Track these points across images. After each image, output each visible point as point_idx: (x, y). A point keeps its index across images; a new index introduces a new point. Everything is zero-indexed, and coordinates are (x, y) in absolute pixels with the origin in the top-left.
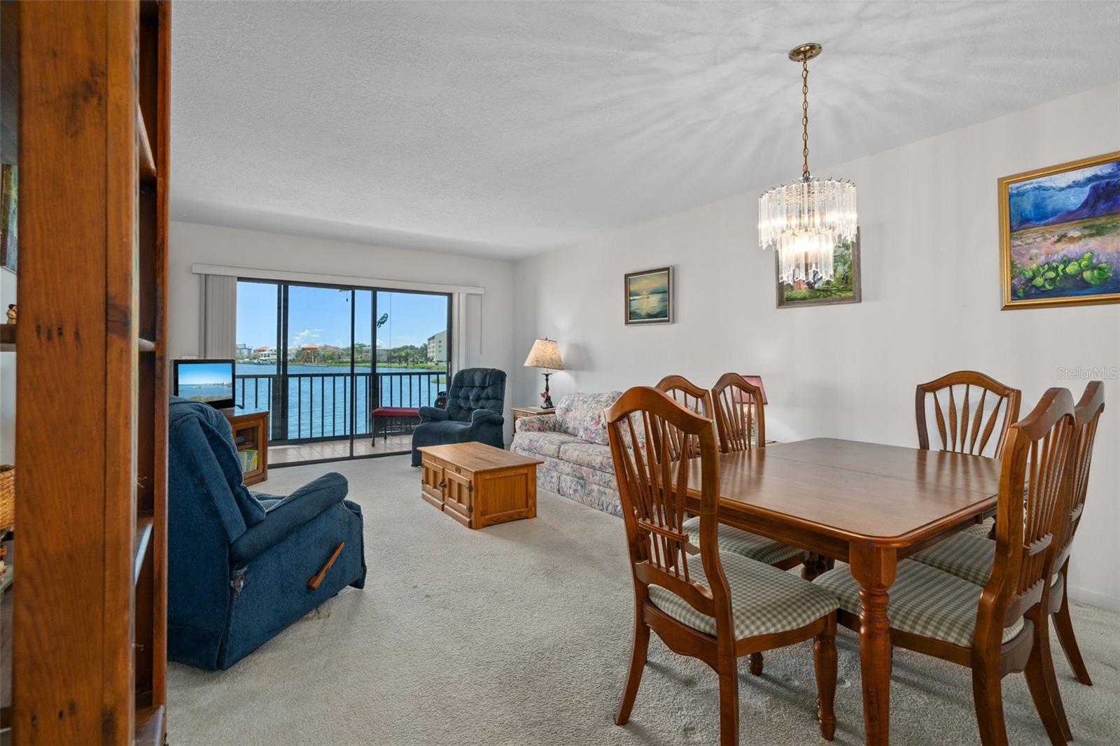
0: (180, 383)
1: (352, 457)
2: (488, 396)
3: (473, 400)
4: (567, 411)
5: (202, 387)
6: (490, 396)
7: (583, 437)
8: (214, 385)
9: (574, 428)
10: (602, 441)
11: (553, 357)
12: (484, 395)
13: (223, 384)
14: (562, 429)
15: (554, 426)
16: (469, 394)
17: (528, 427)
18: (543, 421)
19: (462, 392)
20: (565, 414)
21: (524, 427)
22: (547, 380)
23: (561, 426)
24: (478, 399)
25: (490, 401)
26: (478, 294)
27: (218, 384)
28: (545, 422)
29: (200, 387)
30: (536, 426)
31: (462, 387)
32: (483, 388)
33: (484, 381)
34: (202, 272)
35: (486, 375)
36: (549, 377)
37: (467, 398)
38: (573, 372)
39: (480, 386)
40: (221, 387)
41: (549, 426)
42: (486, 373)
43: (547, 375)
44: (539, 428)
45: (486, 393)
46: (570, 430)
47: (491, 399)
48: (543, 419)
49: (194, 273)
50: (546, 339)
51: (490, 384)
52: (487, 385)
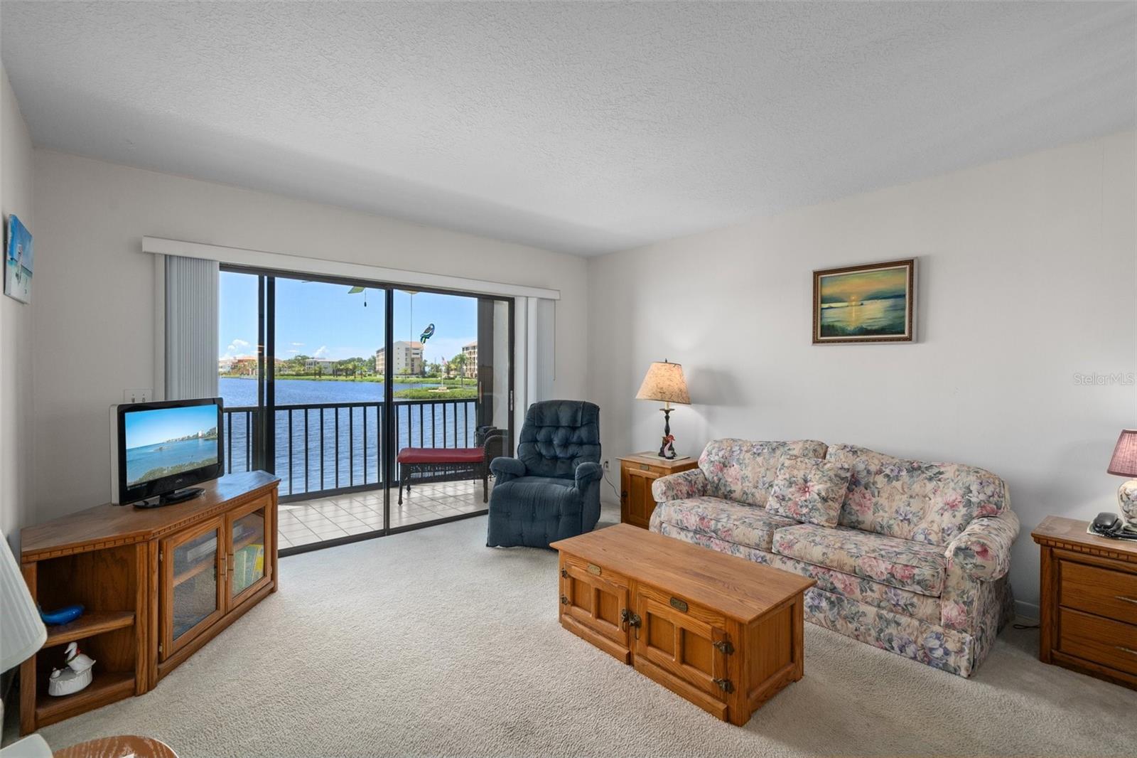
1: (387, 531)
2: (582, 440)
3: (559, 446)
4: (725, 466)
5: (165, 447)
6: (585, 440)
7: (781, 511)
8: (183, 439)
9: (745, 493)
10: (827, 521)
12: (575, 439)
13: (196, 437)
14: (720, 492)
15: (705, 486)
16: (552, 437)
17: (675, 492)
18: (690, 482)
19: (541, 435)
20: (721, 470)
21: (670, 493)
22: (667, 418)
23: (717, 488)
24: (565, 444)
25: (584, 447)
26: (551, 300)
27: (189, 438)
28: (693, 483)
29: (160, 448)
30: (685, 489)
31: (541, 427)
32: (573, 428)
33: (574, 419)
34: (162, 252)
35: (576, 412)
36: (669, 414)
37: (549, 442)
38: (703, 407)
39: (569, 427)
41: (697, 488)
42: (575, 406)
43: (667, 412)
44: (689, 492)
45: (579, 437)
46: (737, 495)
47: (585, 444)
48: (690, 479)
49: (145, 252)
50: (666, 361)
51: (584, 423)
52: (579, 425)
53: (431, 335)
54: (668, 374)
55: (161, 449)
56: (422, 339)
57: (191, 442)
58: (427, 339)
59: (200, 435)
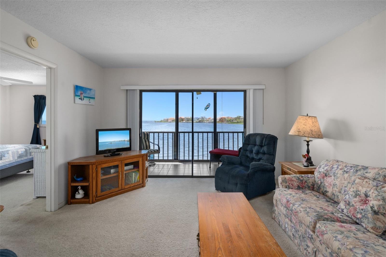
0: (99, 141)
1: (192, 176)
2: (264, 152)
3: (255, 153)
4: (326, 176)
5: (112, 143)
6: (266, 152)
7: (345, 211)
8: (120, 141)
9: (333, 194)
11: (313, 129)
12: (261, 151)
13: (125, 141)
14: (321, 191)
15: (313, 185)
16: (253, 149)
17: (288, 184)
18: (302, 181)
19: (249, 147)
20: (323, 178)
21: (284, 184)
22: (308, 145)
23: (319, 188)
24: (258, 153)
25: (265, 155)
26: (261, 89)
27: (122, 141)
28: (304, 182)
30: (296, 184)
31: (249, 144)
32: (261, 146)
33: (262, 142)
34: (124, 89)
35: (263, 139)
37: (251, 152)
39: (259, 145)
40: (124, 142)
41: (308, 186)
42: (263, 136)
43: (308, 142)
44: (298, 186)
45: (263, 150)
46: (329, 194)
47: (266, 154)
48: (302, 179)
49: (121, 90)
50: (307, 115)
51: (266, 144)
52: (264, 145)
53: (209, 107)
54: (304, 121)
55: (111, 143)
56: (205, 109)
57: (122, 142)
58: (207, 109)
59: (126, 140)
